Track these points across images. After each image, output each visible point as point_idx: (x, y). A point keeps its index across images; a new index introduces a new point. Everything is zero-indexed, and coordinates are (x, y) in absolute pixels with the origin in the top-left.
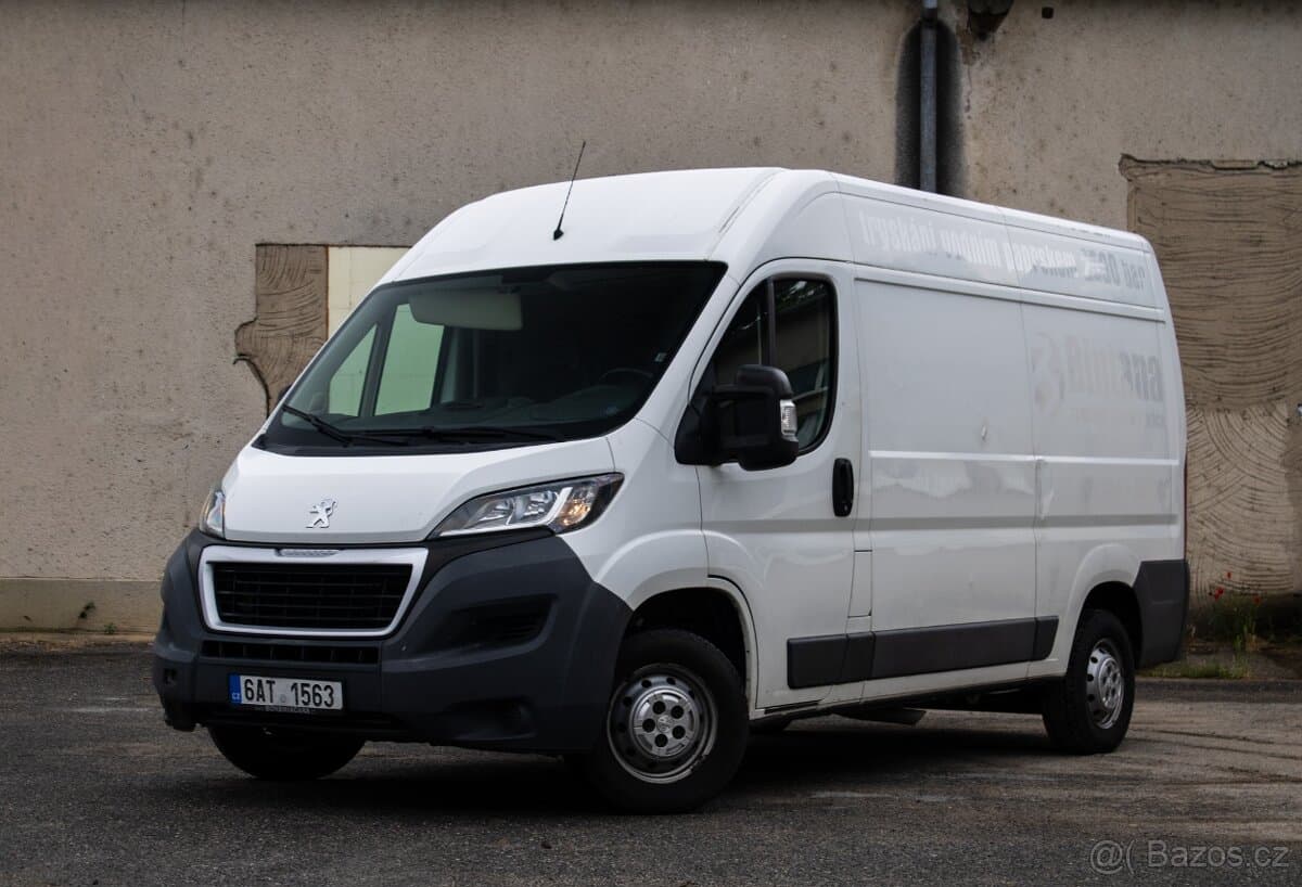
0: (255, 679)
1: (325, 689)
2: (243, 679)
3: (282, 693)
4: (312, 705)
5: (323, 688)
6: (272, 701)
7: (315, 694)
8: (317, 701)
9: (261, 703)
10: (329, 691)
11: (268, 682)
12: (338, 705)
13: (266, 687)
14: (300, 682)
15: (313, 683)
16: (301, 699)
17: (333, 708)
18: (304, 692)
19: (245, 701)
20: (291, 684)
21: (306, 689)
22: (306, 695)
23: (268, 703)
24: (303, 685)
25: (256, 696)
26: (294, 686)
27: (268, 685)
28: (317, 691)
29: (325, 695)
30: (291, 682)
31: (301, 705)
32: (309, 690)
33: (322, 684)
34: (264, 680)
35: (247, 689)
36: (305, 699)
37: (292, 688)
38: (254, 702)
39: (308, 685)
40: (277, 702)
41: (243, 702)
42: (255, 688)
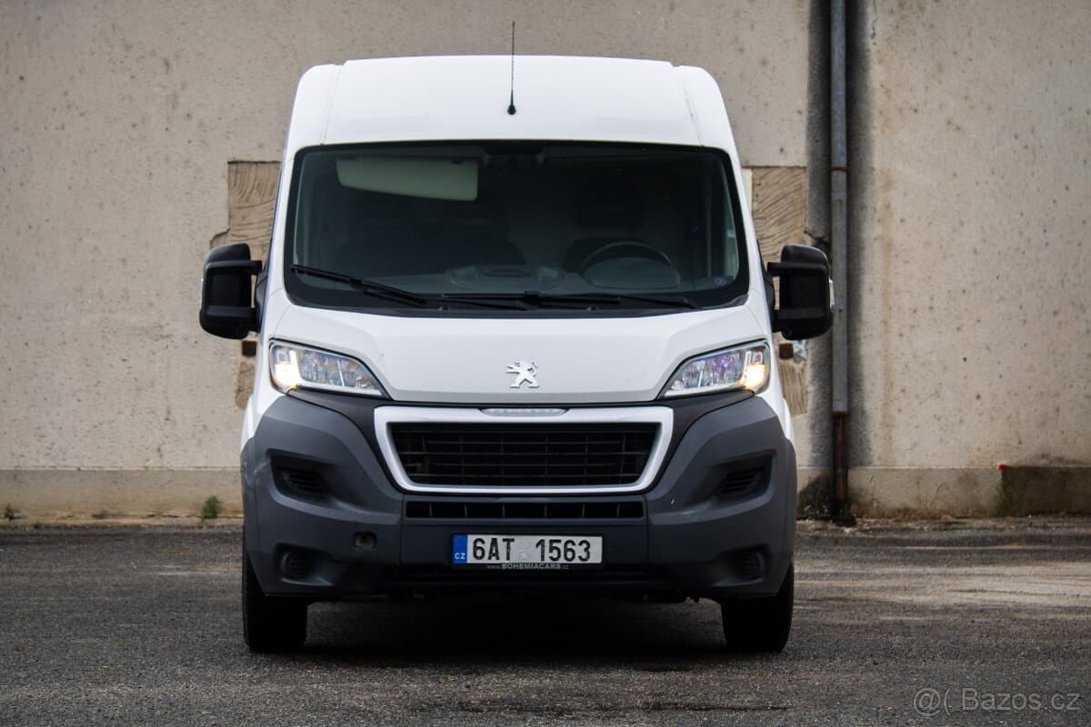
0: (488, 539)
1: (581, 544)
2: (471, 539)
3: (525, 551)
4: (562, 560)
5: (577, 543)
6: (508, 559)
7: (567, 550)
8: (570, 555)
9: (494, 560)
10: (585, 546)
11: (504, 540)
12: (596, 557)
13: (502, 546)
14: (547, 539)
15: (564, 539)
16: (547, 554)
17: (588, 562)
18: (552, 548)
19: (471, 560)
20: (537, 541)
21: (555, 545)
22: (555, 552)
23: (503, 560)
24: (552, 542)
25: (487, 555)
26: (541, 543)
27: (505, 543)
28: (569, 546)
29: (580, 551)
30: (539, 538)
31: (547, 560)
32: (561, 546)
33: (577, 539)
34: (500, 538)
35: (476, 548)
36: (555, 554)
37: (537, 545)
38: (485, 561)
39: (559, 541)
40: (513, 559)
41: (469, 562)
42: (487, 547)
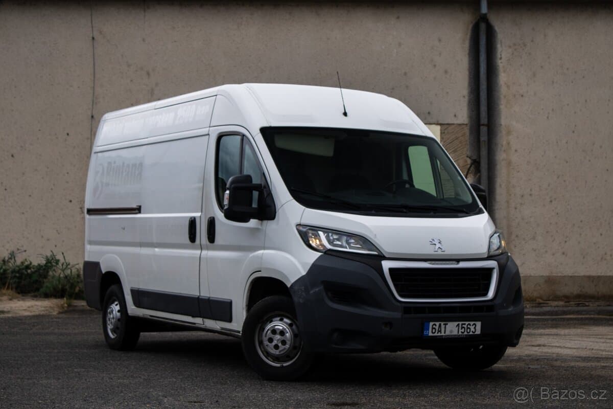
0: (437, 324)
1: (473, 325)
2: (431, 324)
3: (452, 329)
4: (466, 333)
5: (472, 324)
6: (445, 333)
7: (468, 328)
8: (468, 331)
9: (439, 334)
10: (474, 326)
11: (444, 324)
12: (478, 332)
13: (443, 326)
14: (461, 323)
15: (467, 323)
16: (460, 331)
17: (476, 333)
18: (462, 328)
19: (430, 334)
20: (457, 324)
21: (463, 326)
22: (463, 329)
23: (443, 334)
24: (462, 324)
25: (437, 331)
26: (458, 325)
27: (444, 326)
28: (469, 326)
29: (473, 329)
30: (456, 323)
31: (460, 333)
32: (465, 326)
33: (472, 323)
34: (442, 323)
35: (433, 328)
36: (463, 330)
37: (457, 326)
38: (436, 334)
39: (465, 324)
40: (448, 333)
41: (430, 335)
42: (437, 328)
